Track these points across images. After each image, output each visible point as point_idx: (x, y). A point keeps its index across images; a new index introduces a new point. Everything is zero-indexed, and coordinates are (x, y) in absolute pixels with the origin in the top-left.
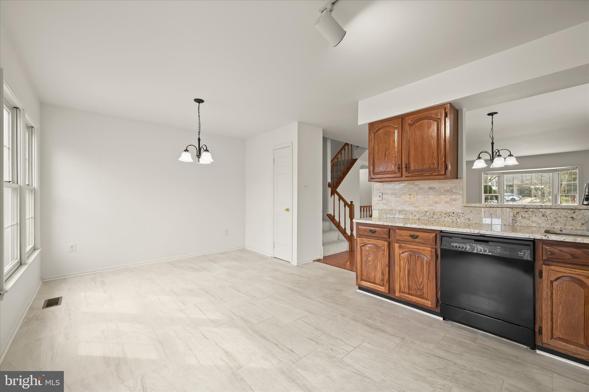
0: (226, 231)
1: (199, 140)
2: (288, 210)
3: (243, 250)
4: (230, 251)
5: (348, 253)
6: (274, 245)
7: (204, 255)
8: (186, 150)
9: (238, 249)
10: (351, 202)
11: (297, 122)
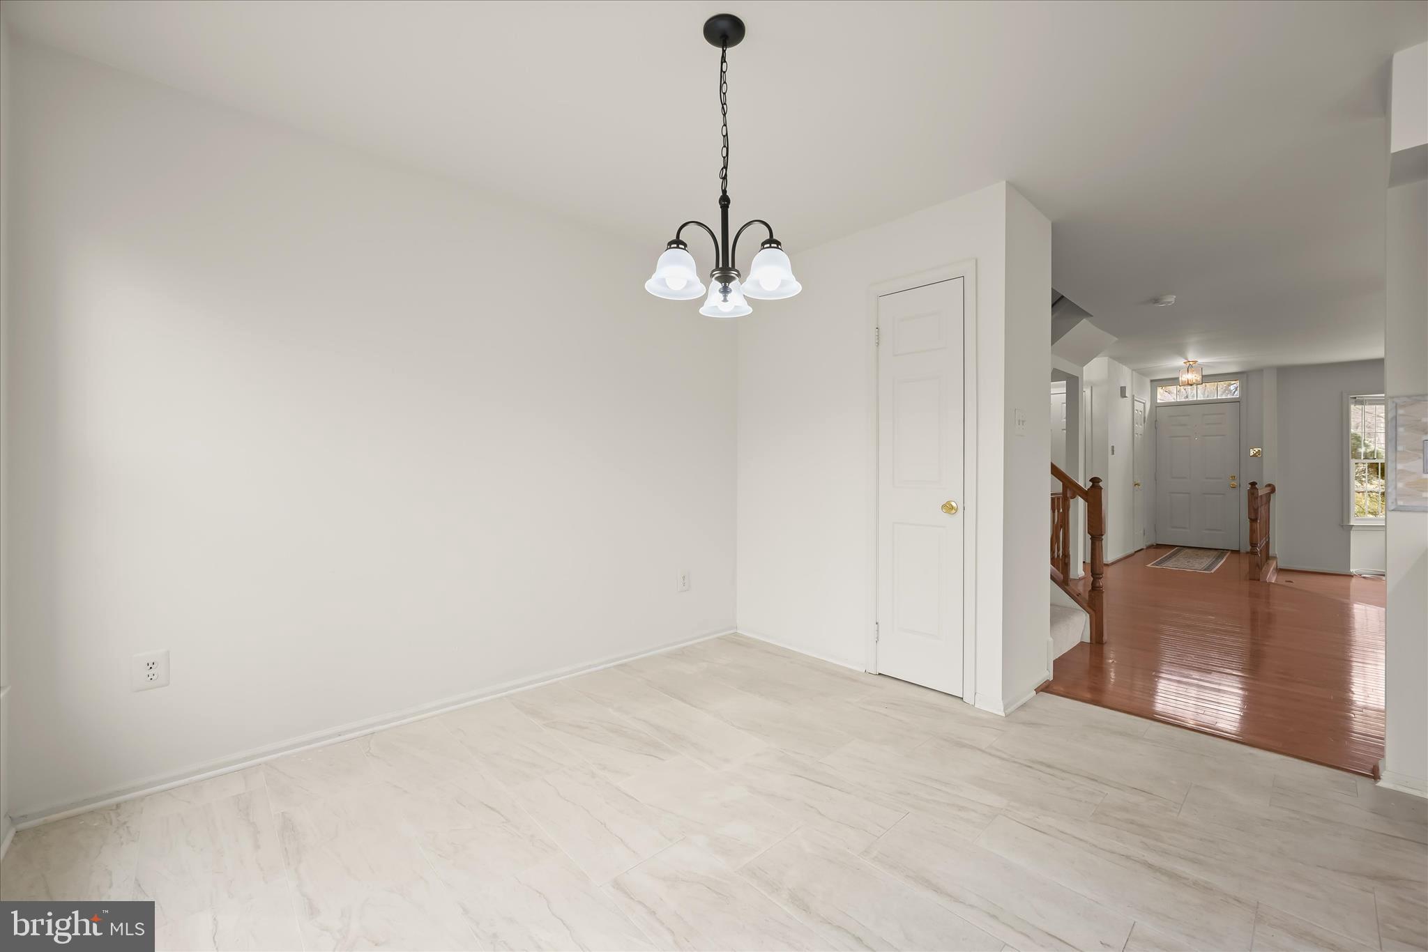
0: (684, 577)
1: (725, 201)
2: (948, 508)
3: (736, 642)
4: (699, 643)
5: (1087, 649)
6: (878, 631)
7: (621, 665)
8: (677, 242)
9: (718, 638)
10: (1095, 481)
11: (1004, 182)
